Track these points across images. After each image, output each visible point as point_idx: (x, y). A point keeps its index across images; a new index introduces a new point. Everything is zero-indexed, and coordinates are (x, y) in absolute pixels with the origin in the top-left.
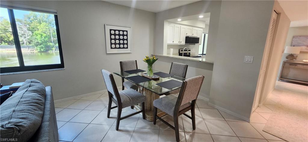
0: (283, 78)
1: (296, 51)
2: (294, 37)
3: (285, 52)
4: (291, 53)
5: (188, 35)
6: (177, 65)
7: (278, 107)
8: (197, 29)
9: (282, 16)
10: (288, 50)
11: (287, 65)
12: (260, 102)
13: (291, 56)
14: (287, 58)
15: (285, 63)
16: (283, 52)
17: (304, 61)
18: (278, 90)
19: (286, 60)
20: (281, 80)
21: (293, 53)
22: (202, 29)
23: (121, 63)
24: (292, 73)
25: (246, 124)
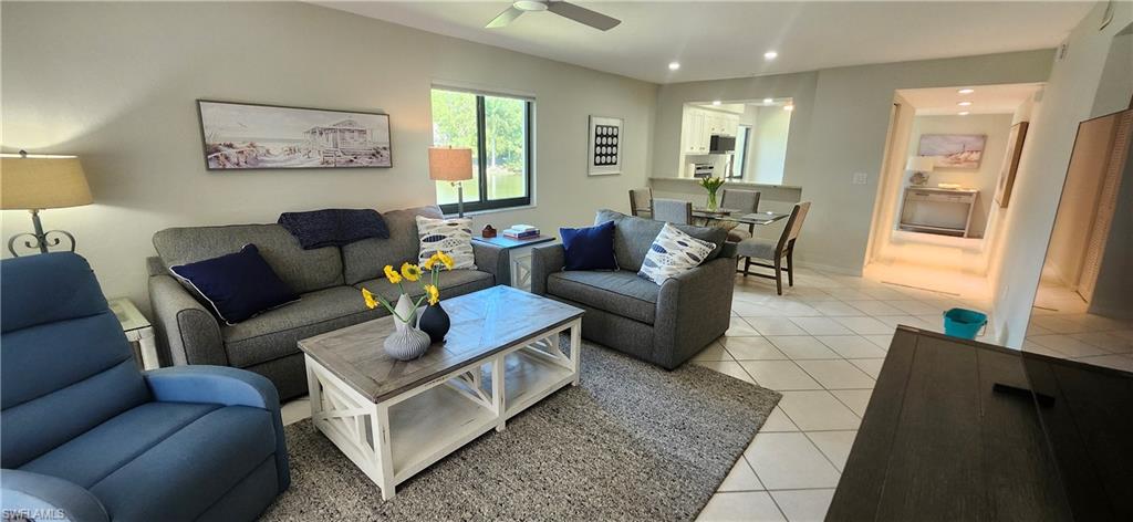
0: (904, 224)
1: (926, 165)
2: (922, 137)
3: (908, 168)
4: (918, 170)
5: (717, 132)
6: (732, 193)
7: (891, 261)
8: (729, 115)
9: (903, 108)
10: (912, 164)
11: (912, 194)
12: (872, 255)
13: (919, 177)
14: (911, 180)
15: (907, 191)
16: (904, 168)
17: (941, 185)
18: (899, 242)
19: (909, 184)
20: (901, 228)
21: (921, 170)
22: (737, 117)
23: (631, 192)
24: (921, 213)
25: (858, 279)
